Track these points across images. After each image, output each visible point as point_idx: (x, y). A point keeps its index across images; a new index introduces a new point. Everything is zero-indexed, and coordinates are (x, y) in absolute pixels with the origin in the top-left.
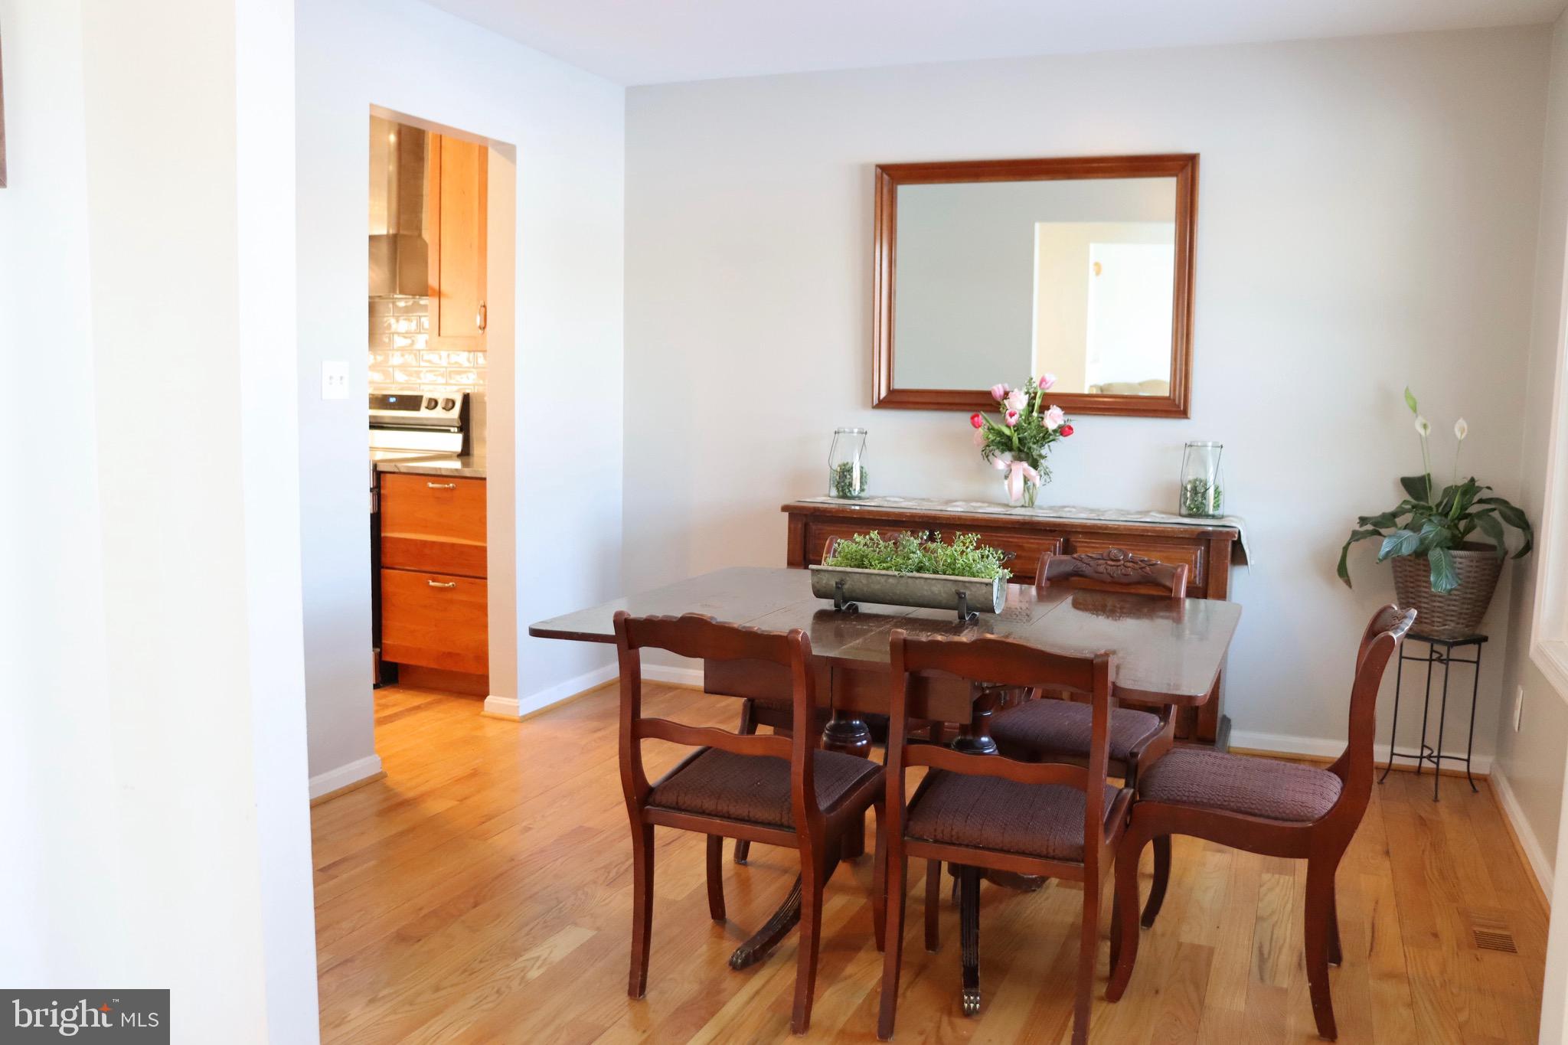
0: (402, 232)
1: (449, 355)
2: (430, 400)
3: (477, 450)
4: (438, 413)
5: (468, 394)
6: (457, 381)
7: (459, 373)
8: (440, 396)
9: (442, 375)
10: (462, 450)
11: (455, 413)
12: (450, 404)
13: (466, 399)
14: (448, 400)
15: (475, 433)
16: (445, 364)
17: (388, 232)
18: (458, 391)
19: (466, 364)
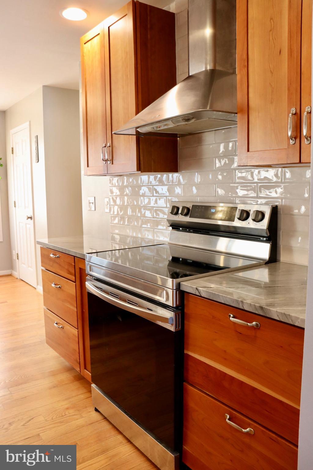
0: (218, 68)
1: (259, 172)
2: (243, 211)
3: (283, 257)
4: (250, 224)
5: (277, 206)
6: (267, 195)
7: (268, 188)
8: (253, 209)
9: (254, 190)
10: (270, 258)
11: (264, 225)
12: (259, 217)
13: (275, 211)
14: (258, 212)
15: (282, 242)
16: (256, 180)
17: (206, 68)
18: (266, 204)
19: (275, 179)
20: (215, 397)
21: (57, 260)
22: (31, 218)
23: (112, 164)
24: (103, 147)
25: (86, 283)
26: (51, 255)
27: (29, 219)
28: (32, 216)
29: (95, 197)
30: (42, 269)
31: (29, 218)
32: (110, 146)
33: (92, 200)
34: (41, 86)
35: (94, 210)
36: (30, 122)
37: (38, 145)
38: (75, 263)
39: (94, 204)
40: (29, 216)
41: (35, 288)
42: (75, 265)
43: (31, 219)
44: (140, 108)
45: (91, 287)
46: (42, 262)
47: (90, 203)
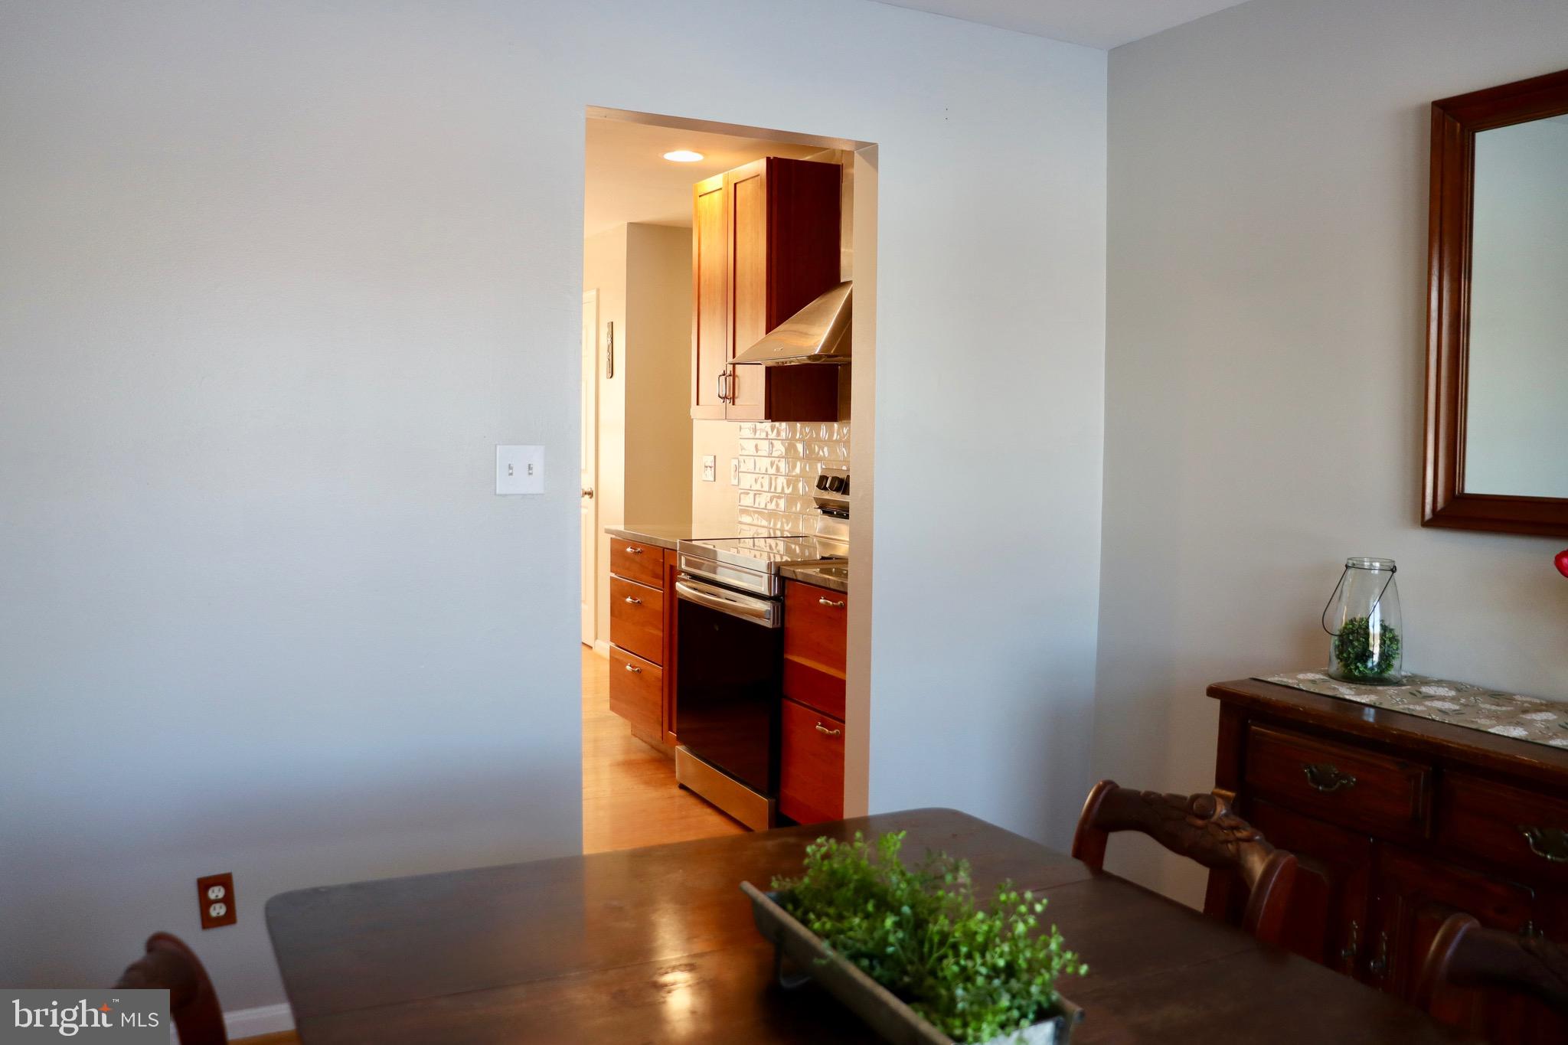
20: (809, 705)
21: (637, 558)
22: (590, 494)
23: (734, 404)
24: (720, 376)
25: (677, 584)
26: (629, 550)
27: (587, 497)
28: (594, 489)
29: (715, 457)
30: (611, 577)
31: (586, 493)
32: (730, 375)
33: (709, 461)
34: (625, 223)
35: (713, 479)
36: (598, 291)
37: (612, 342)
38: (664, 559)
39: (713, 469)
40: (587, 489)
41: (591, 647)
42: (664, 562)
43: (591, 498)
44: (774, 321)
45: (683, 588)
46: (611, 565)
47: (707, 467)
